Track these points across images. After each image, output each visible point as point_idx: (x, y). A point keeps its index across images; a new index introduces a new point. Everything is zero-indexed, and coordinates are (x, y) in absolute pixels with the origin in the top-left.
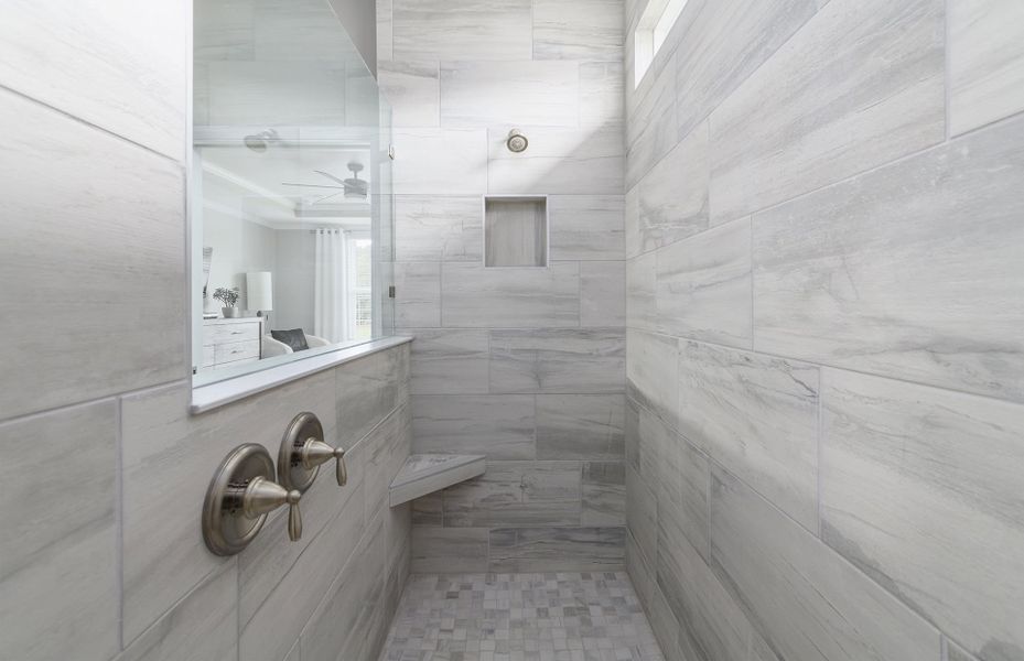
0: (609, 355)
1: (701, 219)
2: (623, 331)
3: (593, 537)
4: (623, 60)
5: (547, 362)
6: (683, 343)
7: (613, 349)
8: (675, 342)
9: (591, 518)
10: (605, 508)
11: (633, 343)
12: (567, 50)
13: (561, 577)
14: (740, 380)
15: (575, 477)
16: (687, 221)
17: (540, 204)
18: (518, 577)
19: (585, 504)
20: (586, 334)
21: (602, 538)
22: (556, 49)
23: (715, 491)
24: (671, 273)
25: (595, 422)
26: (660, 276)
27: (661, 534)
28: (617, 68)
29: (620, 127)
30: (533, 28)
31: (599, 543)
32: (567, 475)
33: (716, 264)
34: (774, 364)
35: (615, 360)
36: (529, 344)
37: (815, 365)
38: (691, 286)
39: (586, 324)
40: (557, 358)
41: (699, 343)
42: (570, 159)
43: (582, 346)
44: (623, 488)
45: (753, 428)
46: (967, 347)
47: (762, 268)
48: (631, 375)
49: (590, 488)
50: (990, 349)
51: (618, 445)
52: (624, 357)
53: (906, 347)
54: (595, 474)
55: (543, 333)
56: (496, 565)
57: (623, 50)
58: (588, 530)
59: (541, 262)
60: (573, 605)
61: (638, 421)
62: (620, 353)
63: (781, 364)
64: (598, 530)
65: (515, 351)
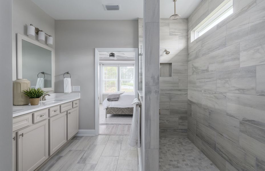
0: (184, 94)
1: (207, 70)
2: (187, 90)
3: (181, 131)
4: (187, 35)
5: (172, 96)
6: (203, 91)
7: (185, 93)
8: (201, 91)
9: (181, 127)
10: (183, 125)
11: (189, 92)
12: (176, 33)
13: (175, 138)
14: (214, 96)
15: (178, 119)
16: (204, 70)
17: (170, 64)
18: (166, 139)
19: (179, 124)
20: (180, 90)
21: (183, 131)
22: (174, 33)
23: (210, 115)
24: (200, 79)
25: (182, 108)
26: (197, 79)
27: (197, 126)
28: (186, 37)
29: (187, 49)
30: (170, 29)
31: (182, 132)
32: (176, 119)
33: (210, 78)
34: (220, 93)
35: (185, 95)
36: (168, 92)
37: (226, 93)
38: (205, 81)
39: (180, 88)
40: (174, 95)
41: (207, 91)
42: (177, 55)
43: (179, 93)
44: (187, 121)
45: (216, 103)
46: (241, 89)
47: (218, 80)
48: (189, 98)
49: (181, 121)
50: (243, 90)
51: (186, 112)
52: (187, 95)
53: (236, 90)
54: (181, 118)
55: (171, 90)
56: (162, 136)
57: (188, 33)
58: (180, 129)
59: (170, 76)
60: (179, 142)
61: (191, 107)
62: (187, 94)
63: (221, 93)
64: (182, 129)
65: (166, 94)
